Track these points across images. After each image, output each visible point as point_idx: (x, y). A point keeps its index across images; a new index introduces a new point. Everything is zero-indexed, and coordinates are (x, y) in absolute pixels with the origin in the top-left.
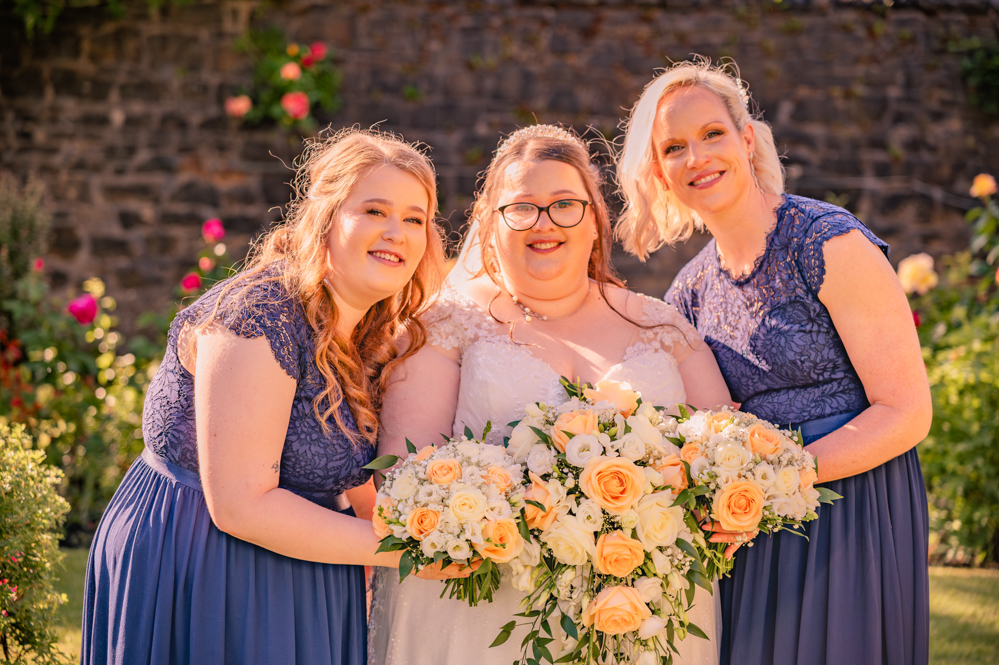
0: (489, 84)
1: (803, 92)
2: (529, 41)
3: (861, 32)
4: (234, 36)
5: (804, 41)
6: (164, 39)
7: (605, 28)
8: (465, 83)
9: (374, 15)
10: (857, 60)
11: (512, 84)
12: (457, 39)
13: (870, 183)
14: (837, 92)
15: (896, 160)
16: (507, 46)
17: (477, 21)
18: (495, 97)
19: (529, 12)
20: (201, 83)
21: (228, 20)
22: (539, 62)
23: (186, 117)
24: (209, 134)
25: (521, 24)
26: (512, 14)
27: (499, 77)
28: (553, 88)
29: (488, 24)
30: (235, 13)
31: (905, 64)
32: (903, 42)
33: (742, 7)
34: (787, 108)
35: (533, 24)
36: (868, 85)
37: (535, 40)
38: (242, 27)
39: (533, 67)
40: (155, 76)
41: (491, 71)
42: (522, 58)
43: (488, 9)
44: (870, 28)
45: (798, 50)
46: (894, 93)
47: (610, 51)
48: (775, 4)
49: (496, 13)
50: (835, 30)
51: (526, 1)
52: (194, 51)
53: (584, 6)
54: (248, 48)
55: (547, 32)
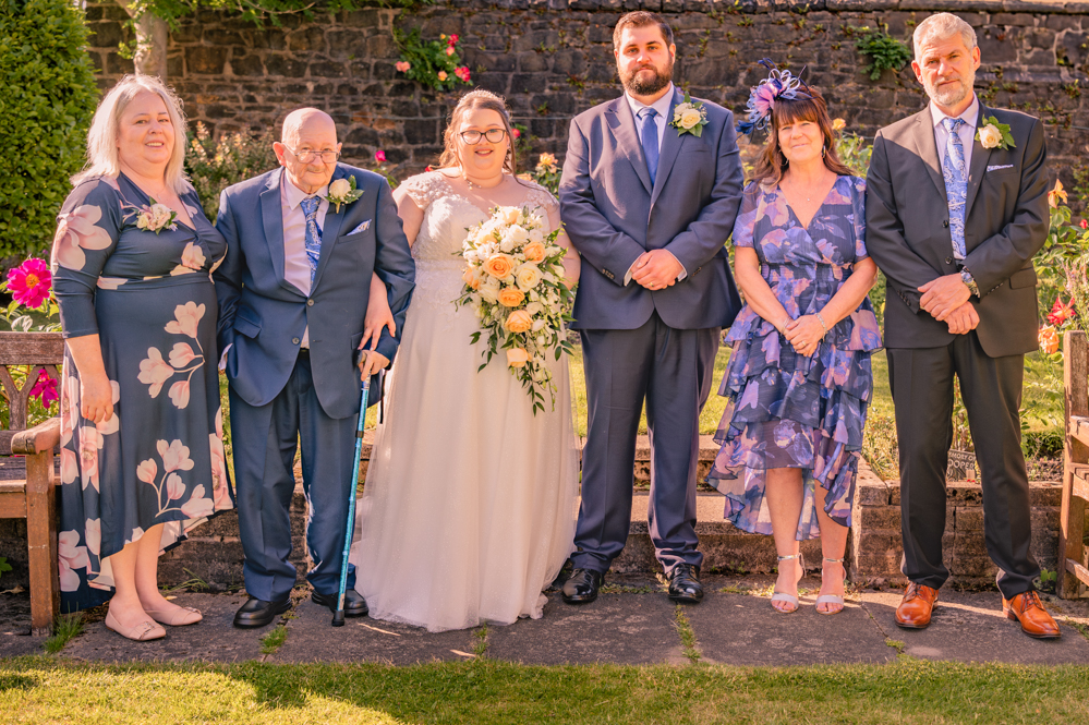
0: (551, 61)
1: (753, 65)
2: (576, 34)
3: (790, 25)
4: (386, 32)
5: (753, 31)
6: (339, 33)
8: (536, 61)
9: (475, 18)
10: (790, 44)
11: (566, 62)
12: (530, 32)
16: (563, 37)
17: (542, 21)
18: (555, 70)
19: (576, 14)
20: (364, 64)
21: (381, 21)
22: (582, 47)
23: (355, 86)
24: (370, 98)
25: (572, 23)
26: (565, 16)
27: (557, 58)
28: (592, 64)
29: (550, 23)
30: (385, 17)
31: (820, 45)
32: (819, 30)
33: (715, 13)
34: (743, 75)
35: (580, 23)
36: (794, 58)
37: (581, 34)
38: (390, 27)
39: (579, 50)
40: (333, 60)
41: (552, 54)
42: (571, 44)
43: (549, 10)
44: (795, 22)
45: (750, 38)
46: (811, 64)
48: (733, 8)
49: (554, 15)
50: (773, 23)
51: (574, 7)
52: (358, 41)
53: (612, 10)
54: (395, 39)
55: (588, 27)
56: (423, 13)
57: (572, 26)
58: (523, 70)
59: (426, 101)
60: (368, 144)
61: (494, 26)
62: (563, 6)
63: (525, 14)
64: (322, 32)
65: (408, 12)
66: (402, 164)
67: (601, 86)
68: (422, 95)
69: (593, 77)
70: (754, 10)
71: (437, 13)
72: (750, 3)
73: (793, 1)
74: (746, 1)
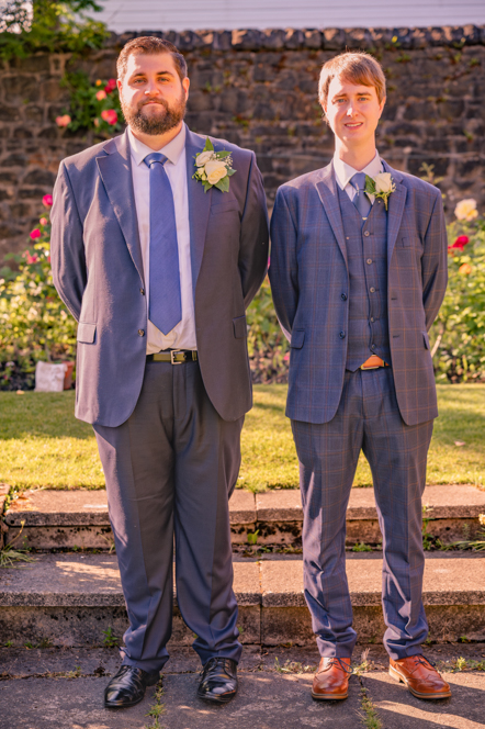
0: (217, 101)
1: (411, 100)
2: (241, 74)
3: (446, 60)
4: (58, 77)
5: (411, 67)
6: (13, 79)
7: (287, 63)
8: (203, 102)
10: (445, 78)
11: (232, 102)
12: (196, 73)
13: (454, 155)
14: (432, 99)
15: (469, 140)
16: (228, 77)
17: (208, 62)
18: (221, 110)
19: (240, 55)
20: (39, 108)
21: (53, 67)
22: (247, 87)
23: (31, 129)
24: (45, 141)
25: (236, 63)
26: (230, 57)
27: (223, 97)
28: (257, 103)
29: (215, 64)
30: (57, 62)
31: (474, 79)
32: (473, 65)
33: (373, 50)
34: (401, 110)
35: (244, 63)
36: (451, 93)
37: (245, 73)
38: (61, 71)
39: (244, 90)
40: (9, 105)
41: (218, 94)
42: (237, 84)
43: (214, 52)
44: (452, 57)
45: (408, 74)
46: (467, 98)
47: (291, 77)
48: (392, 44)
49: (219, 56)
50: (430, 59)
51: (238, 48)
52: (32, 86)
53: (274, 50)
54: (67, 83)
55: (252, 68)
56: (93, 57)
57: (237, 66)
60: (44, 184)
62: (227, 47)
63: (190, 55)
65: (78, 56)
67: (265, 123)
69: (258, 115)
70: (412, 46)
71: (106, 56)
72: (408, 40)
73: (449, 37)
74: (404, 37)
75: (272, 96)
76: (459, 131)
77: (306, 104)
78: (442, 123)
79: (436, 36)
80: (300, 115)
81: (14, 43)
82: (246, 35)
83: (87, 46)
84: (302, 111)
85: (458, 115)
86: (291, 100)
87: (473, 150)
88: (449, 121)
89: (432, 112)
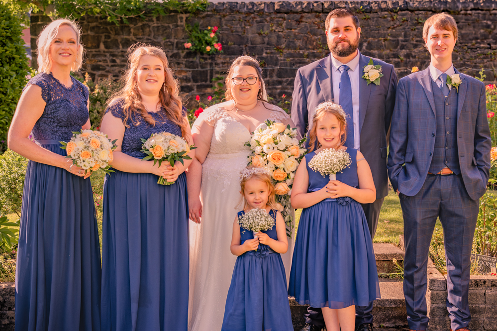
0: (266, 39)
1: (370, 39)
2: (279, 25)
3: (389, 19)
4: (182, 26)
5: (370, 22)
6: (158, 27)
7: (304, 20)
8: (258, 39)
9: (227, 18)
10: (389, 28)
11: (274, 40)
12: (255, 24)
14: (382, 39)
15: (401, 61)
16: (272, 27)
17: (261, 19)
18: (268, 44)
19: (279, 15)
20: (171, 42)
21: (179, 21)
22: (282, 32)
24: (174, 60)
25: (277, 19)
26: (273, 16)
27: (269, 37)
28: (287, 40)
29: (265, 20)
30: (181, 18)
31: (405, 29)
34: (365, 44)
35: (281, 19)
36: (391, 36)
37: (281, 25)
38: (184, 23)
39: (281, 33)
40: (155, 40)
41: (267, 35)
42: (276, 30)
43: (265, 13)
44: (392, 17)
45: (368, 25)
46: (400, 38)
47: (306, 27)
48: (360, 10)
49: (268, 15)
50: (380, 18)
51: (278, 12)
52: (168, 31)
53: (297, 13)
54: (186, 29)
55: (285, 22)
56: (201, 16)
57: (277, 21)
58: (251, 44)
59: (202, 60)
61: (237, 22)
62: (272, 11)
63: (252, 15)
64: (149, 26)
65: (193, 16)
66: (191, 93)
67: (292, 51)
68: (200, 58)
69: (288, 47)
70: (371, 11)
71: (208, 16)
72: (368, 8)
73: (391, 6)
74: (366, 6)
75: (295, 36)
76: (396, 56)
77: (314, 41)
78: (388, 52)
79: (383, 6)
80: (310, 47)
81: (159, 8)
82: (282, 4)
83: (198, 10)
84: (312, 45)
85: (396, 47)
86: (306, 39)
87: (404, 66)
88: (391, 51)
89: (381, 46)
